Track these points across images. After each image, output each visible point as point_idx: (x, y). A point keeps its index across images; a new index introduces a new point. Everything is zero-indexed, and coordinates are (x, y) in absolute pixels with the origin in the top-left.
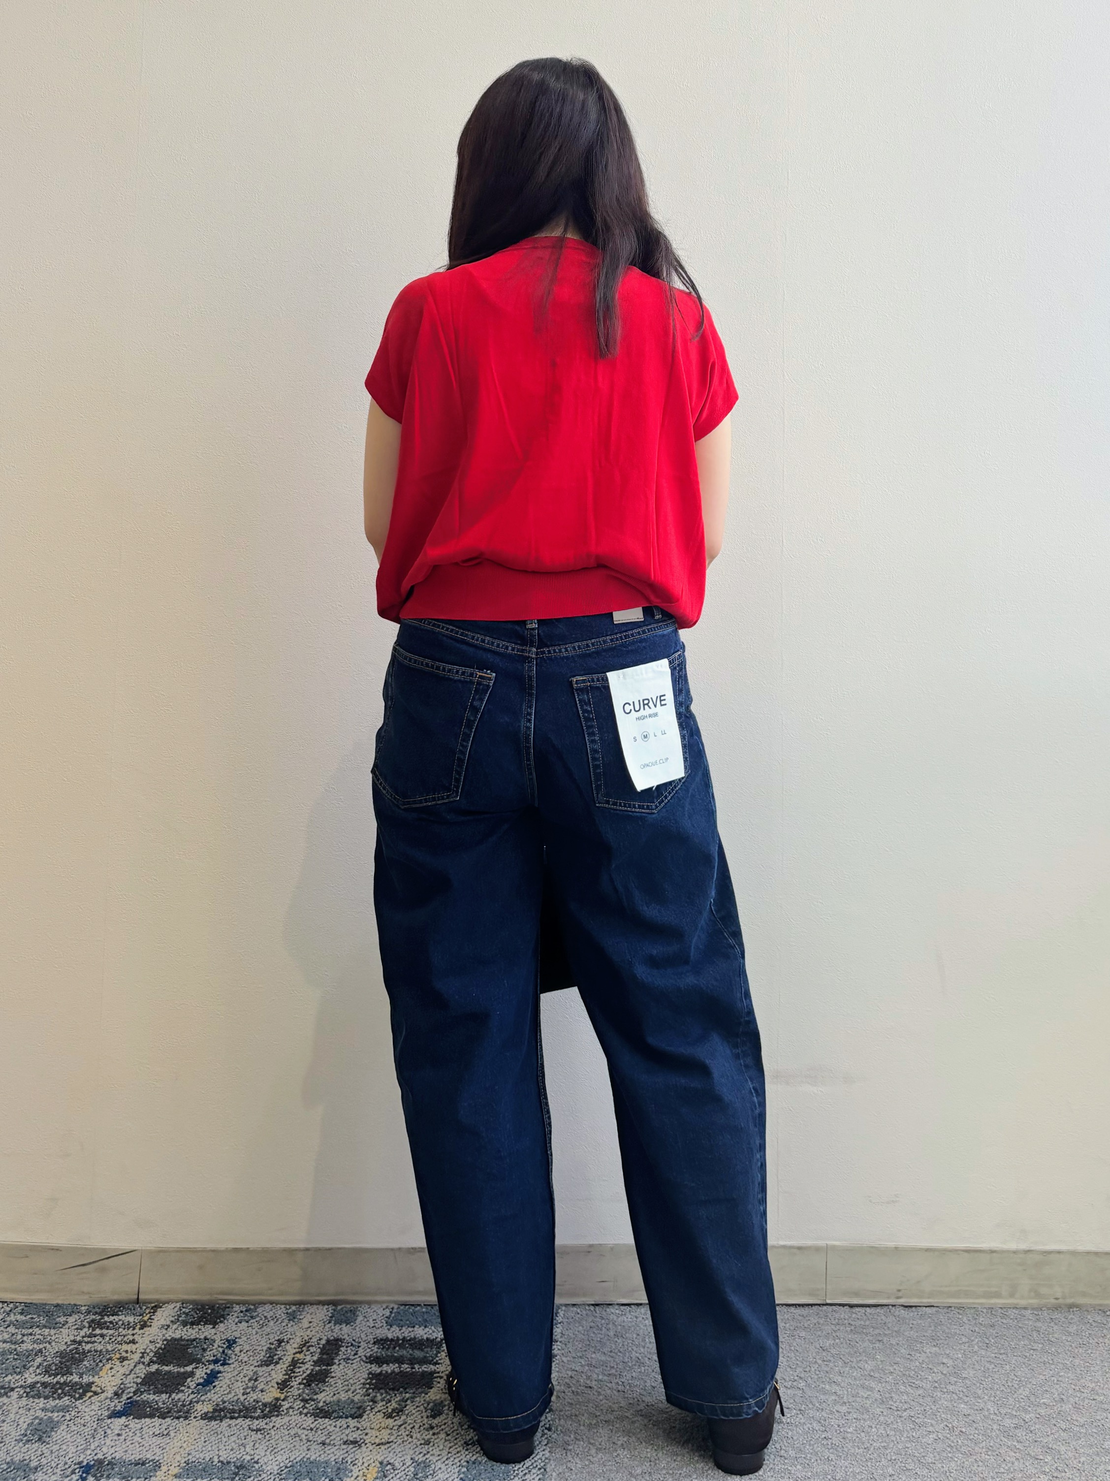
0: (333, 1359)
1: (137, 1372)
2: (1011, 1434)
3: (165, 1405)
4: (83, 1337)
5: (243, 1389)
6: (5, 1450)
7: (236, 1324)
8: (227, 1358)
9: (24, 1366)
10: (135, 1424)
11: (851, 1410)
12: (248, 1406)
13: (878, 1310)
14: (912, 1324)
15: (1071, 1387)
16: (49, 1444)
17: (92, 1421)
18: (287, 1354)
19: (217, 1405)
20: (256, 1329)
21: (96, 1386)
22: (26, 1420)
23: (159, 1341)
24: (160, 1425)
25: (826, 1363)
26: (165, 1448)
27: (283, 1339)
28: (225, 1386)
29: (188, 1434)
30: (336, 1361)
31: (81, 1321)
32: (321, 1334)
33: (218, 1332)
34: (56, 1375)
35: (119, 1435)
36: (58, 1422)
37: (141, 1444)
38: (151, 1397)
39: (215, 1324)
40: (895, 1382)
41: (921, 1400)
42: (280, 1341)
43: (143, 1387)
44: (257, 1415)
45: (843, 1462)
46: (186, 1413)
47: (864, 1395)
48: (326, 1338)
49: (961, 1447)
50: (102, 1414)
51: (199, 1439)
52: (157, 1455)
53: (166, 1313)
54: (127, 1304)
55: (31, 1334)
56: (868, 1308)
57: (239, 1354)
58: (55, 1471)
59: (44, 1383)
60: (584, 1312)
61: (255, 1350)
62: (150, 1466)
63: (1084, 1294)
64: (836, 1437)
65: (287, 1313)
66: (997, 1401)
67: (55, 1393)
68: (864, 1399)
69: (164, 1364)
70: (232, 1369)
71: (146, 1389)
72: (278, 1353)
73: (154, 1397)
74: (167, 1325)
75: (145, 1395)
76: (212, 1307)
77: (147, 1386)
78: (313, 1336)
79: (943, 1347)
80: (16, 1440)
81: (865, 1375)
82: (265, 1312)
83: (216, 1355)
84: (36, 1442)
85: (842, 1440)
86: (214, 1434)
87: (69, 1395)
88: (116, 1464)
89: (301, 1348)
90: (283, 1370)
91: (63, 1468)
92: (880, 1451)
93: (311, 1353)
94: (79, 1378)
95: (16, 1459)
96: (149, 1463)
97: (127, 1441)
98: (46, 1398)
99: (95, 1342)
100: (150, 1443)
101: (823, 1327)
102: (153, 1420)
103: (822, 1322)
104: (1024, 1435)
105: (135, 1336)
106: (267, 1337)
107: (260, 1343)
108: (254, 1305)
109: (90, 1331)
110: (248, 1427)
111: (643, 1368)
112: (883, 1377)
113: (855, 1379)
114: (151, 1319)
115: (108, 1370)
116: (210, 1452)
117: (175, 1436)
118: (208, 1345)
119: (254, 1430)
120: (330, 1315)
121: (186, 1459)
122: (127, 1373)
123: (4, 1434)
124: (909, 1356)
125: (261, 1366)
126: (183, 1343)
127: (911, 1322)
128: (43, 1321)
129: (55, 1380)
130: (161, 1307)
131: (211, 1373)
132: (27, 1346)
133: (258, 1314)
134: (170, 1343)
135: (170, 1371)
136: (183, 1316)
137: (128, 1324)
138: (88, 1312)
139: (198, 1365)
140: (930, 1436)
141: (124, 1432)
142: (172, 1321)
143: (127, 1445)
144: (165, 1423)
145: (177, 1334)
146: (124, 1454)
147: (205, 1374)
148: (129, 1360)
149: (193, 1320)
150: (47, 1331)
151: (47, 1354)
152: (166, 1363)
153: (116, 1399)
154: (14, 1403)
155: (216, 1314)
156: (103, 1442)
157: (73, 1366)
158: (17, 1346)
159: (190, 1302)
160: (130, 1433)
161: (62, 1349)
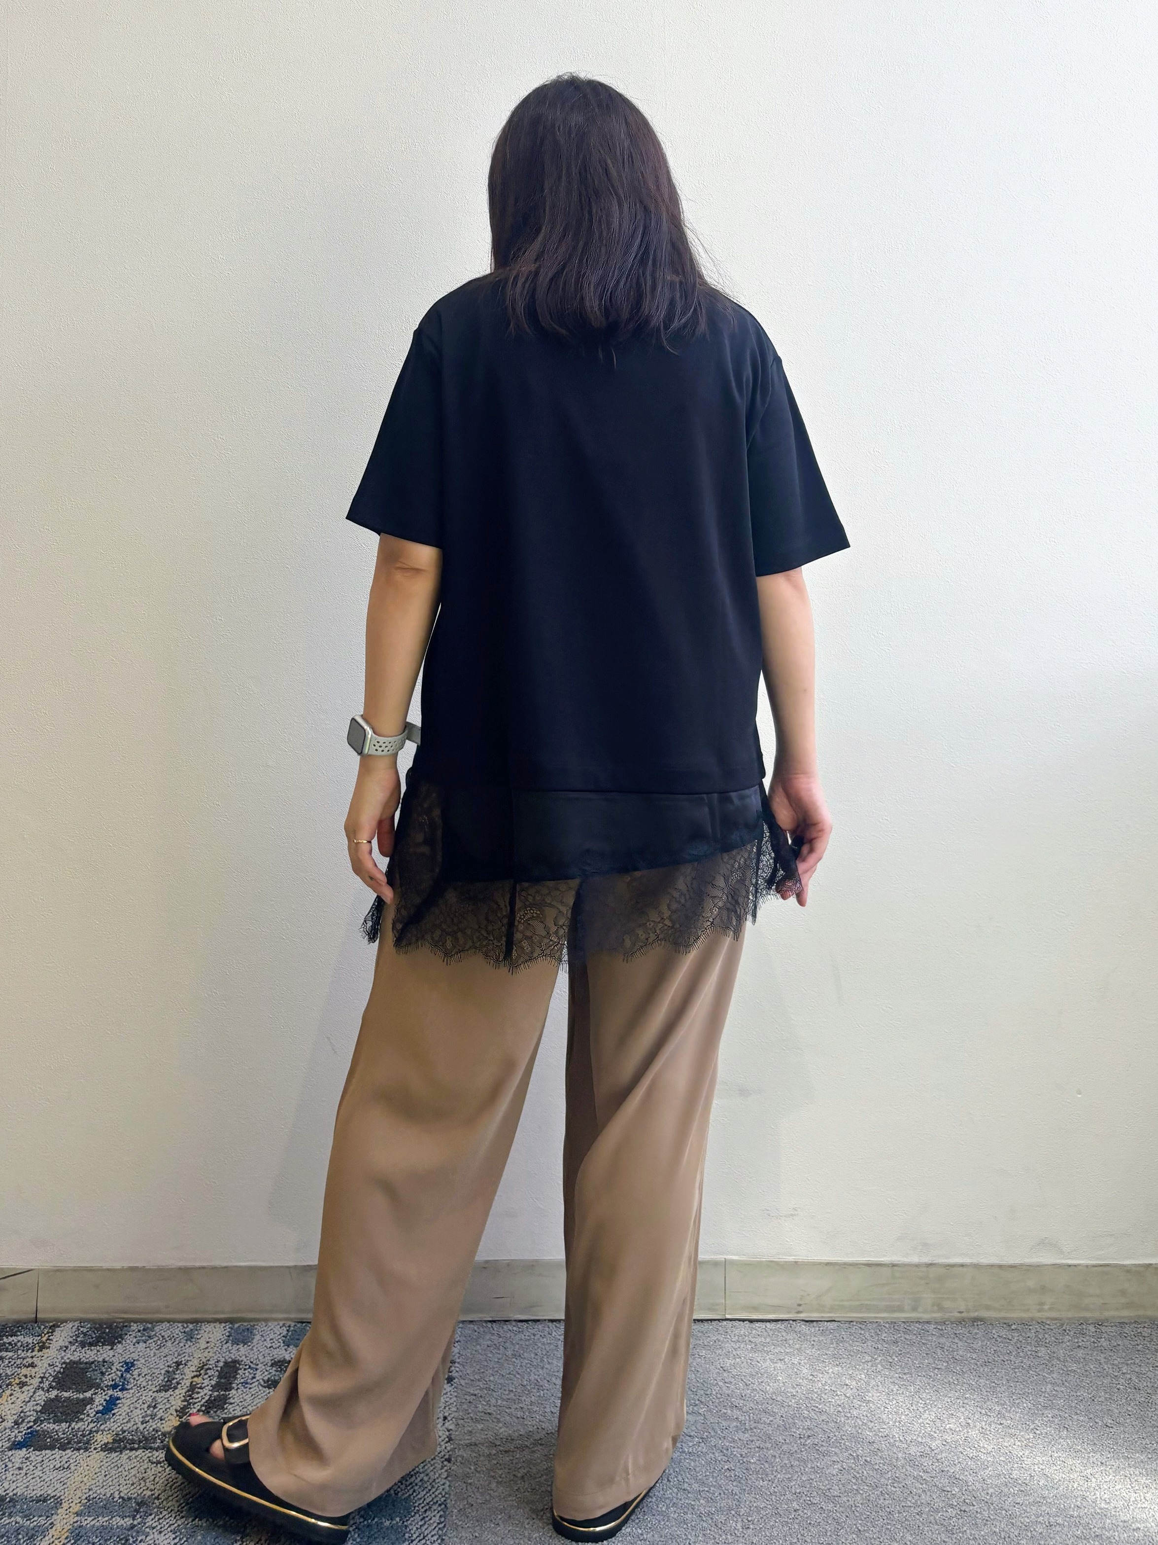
0: (231, 1383)
1: (37, 1399)
2: (917, 1463)
3: (65, 1436)
5: (142, 1418)
7: (134, 1345)
8: (126, 1383)
10: (35, 1456)
11: (754, 1438)
12: (148, 1436)
13: (779, 1325)
14: (814, 1341)
15: (977, 1411)
18: (185, 1378)
19: (117, 1435)
20: (154, 1349)
23: (57, 1364)
24: (61, 1458)
25: (727, 1385)
26: (66, 1483)
27: (181, 1361)
28: (124, 1414)
29: (88, 1468)
30: (234, 1385)
32: (219, 1355)
33: (116, 1354)
35: (20, 1469)
37: (42, 1479)
38: (52, 1426)
39: (112, 1344)
40: (798, 1406)
41: (825, 1426)
42: (178, 1364)
43: (43, 1415)
44: (156, 1446)
45: (747, 1495)
46: (86, 1443)
48: (223, 1359)
50: (3, 1446)
51: (100, 1473)
52: (58, 1490)
53: (64, 1334)
54: (25, 1323)
56: (768, 1324)
57: (137, 1378)
60: (482, 1330)
61: (154, 1373)
62: (51, 1503)
63: (988, 1308)
64: (740, 1468)
65: (184, 1332)
69: (63, 1390)
70: (131, 1395)
71: (46, 1417)
72: (177, 1376)
73: (54, 1426)
74: (65, 1347)
75: (45, 1424)
76: (110, 1327)
77: (48, 1415)
78: (211, 1357)
79: (846, 1366)
81: (767, 1398)
82: (162, 1331)
83: (115, 1380)
85: (745, 1471)
86: (114, 1467)
88: (17, 1501)
89: (199, 1371)
90: (182, 1395)
92: (785, 1484)
93: (209, 1377)
96: (50, 1499)
97: (28, 1475)
100: (51, 1477)
101: (723, 1345)
102: (54, 1452)
103: (722, 1339)
104: (930, 1464)
105: (34, 1359)
106: (165, 1359)
107: (158, 1366)
108: (151, 1323)
110: (148, 1459)
111: (542, 1392)
112: (784, 1399)
114: (50, 1340)
115: (7, 1397)
116: (111, 1487)
117: (76, 1470)
118: (107, 1369)
119: (154, 1463)
120: (227, 1334)
121: (87, 1495)
122: (27, 1399)
124: (811, 1377)
125: (159, 1391)
126: (81, 1366)
127: (812, 1339)
130: (59, 1327)
131: (110, 1400)
133: (156, 1334)
134: (68, 1366)
135: (70, 1397)
136: (82, 1335)
137: (27, 1346)
139: (97, 1391)
140: (835, 1467)
141: (24, 1467)
142: (70, 1342)
143: (28, 1479)
144: (66, 1455)
145: (76, 1356)
146: (26, 1489)
147: (105, 1400)
148: (28, 1386)
149: (91, 1340)
152: (65, 1388)
153: (16, 1429)
155: (114, 1334)
156: (4, 1477)
159: (88, 1321)
160: (31, 1466)
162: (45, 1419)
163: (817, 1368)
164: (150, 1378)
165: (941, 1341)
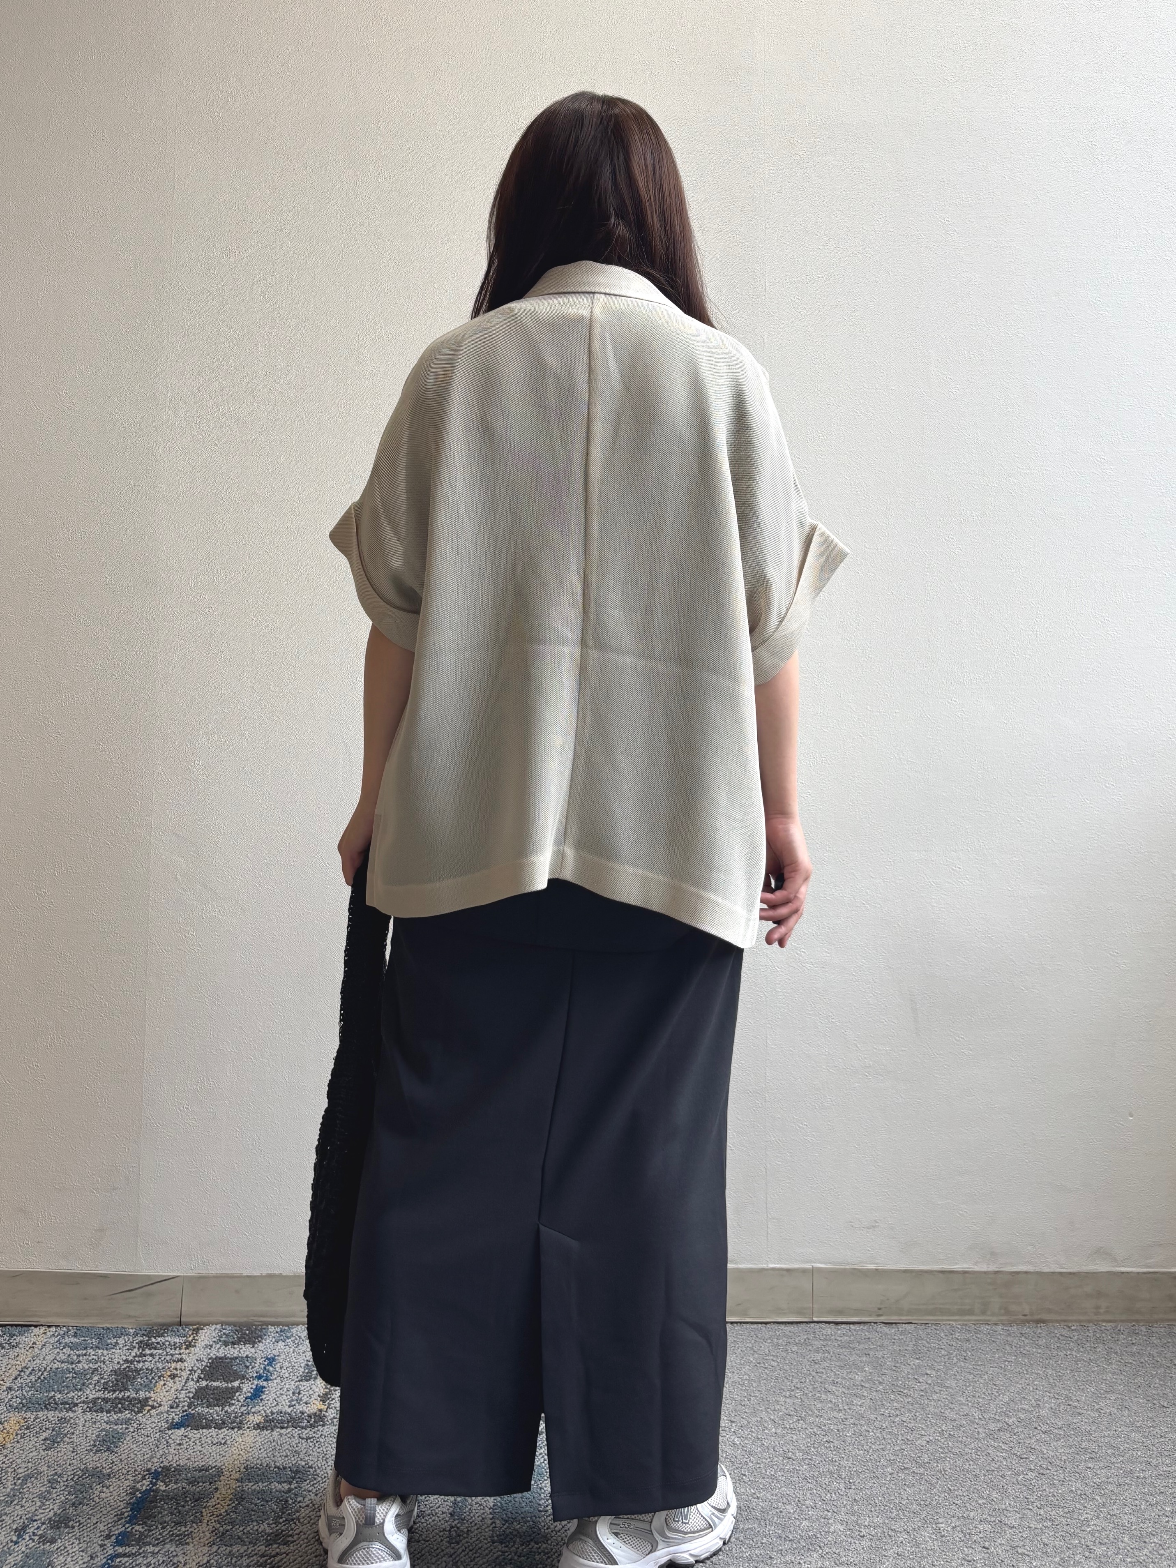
1: (189, 1388)
2: (996, 1437)
3: (219, 1417)
4: (134, 1357)
5: (289, 1402)
6: (79, 1459)
7: (273, 1343)
8: (270, 1374)
9: (83, 1384)
10: (194, 1434)
11: (847, 1417)
12: (295, 1417)
13: (862, 1326)
14: (894, 1339)
16: (116, 1453)
17: (154, 1433)
19: (267, 1416)
20: (293, 1348)
21: (154, 1401)
22: (95, 1432)
23: (205, 1359)
24: (217, 1435)
25: (819, 1375)
26: (225, 1456)
28: (271, 1400)
29: (243, 1443)
31: (131, 1342)
33: (258, 1351)
34: (114, 1391)
35: (180, 1444)
36: (123, 1434)
37: (202, 1453)
39: (253, 1344)
41: (911, 1407)
43: (196, 1401)
44: (304, 1425)
46: (240, 1423)
47: (858, 1403)
49: (952, 1448)
50: (162, 1426)
51: (255, 1448)
52: (218, 1461)
53: (208, 1335)
54: (170, 1326)
55: (85, 1355)
56: (851, 1326)
57: (280, 1371)
58: (126, 1477)
59: (106, 1400)
61: (294, 1366)
62: (213, 1472)
63: (1050, 1311)
64: (837, 1440)
66: (981, 1407)
67: (116, 1408)
68: (858, 1407)
69: (212, 1381)
70: (276, 1384)
71: (199, 1402)
73: (207, 1410)
74: (210, 1345)
75: (200, 1408)
76: (249, 1329)
77: (200, 1400)
80: (87, 1450)
81: (857, 1385)
82: (298, 1333)
83: (259, 1372)
84: (105, 1451)
87: (129, 1410)
88: (181, 1471)
91: (134, 1475)
94: (136, 1394)
95: (89, 1467)
96: (212, 1469)
97: (188, 1450)
98: (108, 1412)
99: (147, 1361)
100: (211, 1451)
101: (813, 1342)
102: (210, 1431)
103: (812, 1338)
104: (1008, 1436)
105: (182, 1355)
106: (304, 1355)
107: (298, 1361)
108: (288, 1327)
109: (140, 1351)
110: (297, 1436)
112: (873, 1386)
113: (848, 1388)
114: (194, 1339)
115: (162, 1387)
116: (267, 1459)
117: (232, 1445)
118: (250, 1363)
119: (303, 1439)
121: (245, 1465)
122: (180, 1389)
123: (75, 1444)
124: (894, 1368)
125: (302, 1380)
126: (228, 1360)
128: (95, 1342)
129: (114, 1395)
130: (202, 1329)
131: (256, 1388)
132: (83, 1365)
134: (215, 1361)
135: (219, 1386)
136: (224, 1336)
137: (174, 1345)
138: (136, 1335)
139: (243, 1381)
141: (184, 1442)
142: (214, 1342)
143: (189, 1453)
144: (222, 1433)
145: (221, 1353)
146: (187, 1461)
147: (251, 1388)
148: (180, 1377)
149: (233, 1340)
150: (100, 1351)
151: (103, 1373)
152: (213, 1379)
153: (172, 1412)
154: (79, 1416)
155: (254, 1335)
156: (167, 1452)
157: (129, 1383)
158: (74, 1366)
159: (229, 1324)
160: (191, 1442)
161: (116, 1368)
162: (198, 1404)
163: (900, 1361)
164: (291, 1370)
165: (1009, 1339)
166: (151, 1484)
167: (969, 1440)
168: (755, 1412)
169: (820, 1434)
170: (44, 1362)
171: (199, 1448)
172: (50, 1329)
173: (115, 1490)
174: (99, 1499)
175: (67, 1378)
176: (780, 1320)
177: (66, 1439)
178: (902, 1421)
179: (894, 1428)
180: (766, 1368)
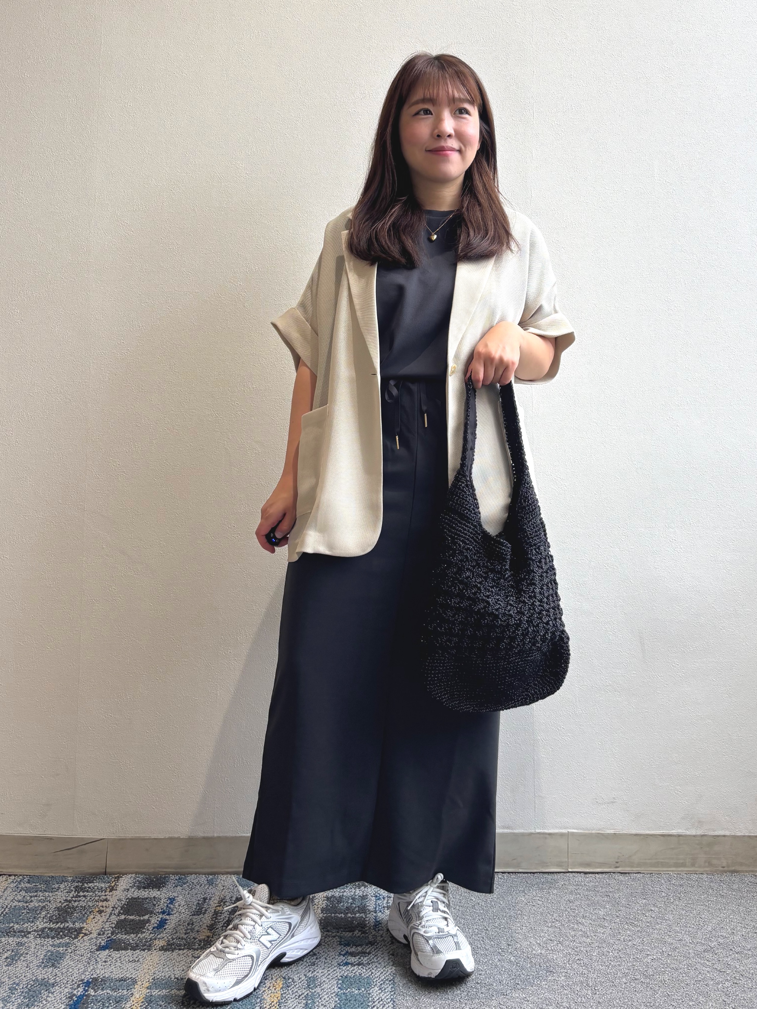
1: (112, 920)
3: (134, 942)
4: (72, 898)
5: (185, 930)
6: (31, 972)
7: (174, 888)
8: (171, 910)
9: (35, 918)
10: (115, 954)
11: (593, 941)
12: (190, 941)
13: (604, 875)
14: (628, 885)
16: (58, 968)
17: (87, 953)
18: (211, 907)
19: (169, 941)
20: (188, 891)
21: (86, 930)
22: (43, 952)
23: (123, 899)
24: (132, 955)
26: (138, 970)
27: (207, 897)
28: (172, 929)
29: (152, 961)
31: (69, 887)
32: (232, 894)
33: (162, 893)
34: (57, 923)
35: (105, 962)
36: (64, 954)
37: (121, 968)
38: (124, 937)
39: (159, 888)
40: (621, 923)
41: (640, 934)
42: (205, 899)
43: (117, 930)
44: (196, 947)
46: (149, 946)
50: (92, 948)
51: (160, 964)
52: (134, 974)
53: (126, 881)
54: (98, 875)
55: (36, 896)
56: (596, 875)
57: (178, 908)
58: (66, 986)
59: (50, 929)
61: (189, 904)
62: (129, 982)
63: (741, 864)
65: (207, 880)
67: (58, 935)
68: (601, 934)
70: (175, 918)
71: (119, 931)
72: (205, 906)
73: (126, 936)
74: (127, 889)
75: (120, 935)
76: (156, 877)
77: (120, 929)
78: (226, 895)
79: (650, 900)
80: (37, 966)
81: (600, 918)
82: (192, 880)
83: (163, 908)
84: (50, 967)
87: (68, 936)
88: (106, 981)
89: (220, 903)
90: (209, 918)
91: (71, 984)
94: (73, 925)
95: (39, 978)
96: (128, 979)
97: (111, 965)
98: (53, 938)
99: (80, 900)
100: (128, 967)
101: (568, 887)
102: (127, 952)
103: (567, 884)
104: (711, 955)
105: (107, 897)
106: (196, 896)
107: (191, 900)
108: (184, 875)
109: (76, 893)
110: (192, 955)
113: (594, 921)
114: (116, 885)
115: (92, 919)
116: (169, 972)
117: (144, 962)
118: (157, 902)
121: (153, 977)
122: (105, 921)
123: (29, 962)
124: (628, 906)
125: (194, 915)
126: (141, 900)
128: (43, 887)
129: (57, 926)
130: (121, 877)
131: (161, 920)
132: (35, 904)
133: (188, 881)
134: (131, 901)
135: (134, 919)
136: (137, 883)
137: (101, 889)
138: (73, 881)
139: (152, 915)
142: (130, 886)
143: (112, 968)
144: (136, 953)
145: (135, 895)
146: (110, 974)
147: (158, 921)
148: (105, 912)
149: (144, 885)
150: (47, 894)
151: (49, 909)
152: (130, 914)
153: (100, 938)
154: (32, 941)
155: (159, 881)
156: (96, 967)
157: (68, 917)
158: (28, 904)
159: (141, 873)
160: (113, 960)
161: (59, 906)
163: (631, 901)
164: (187, 907)
165: (711, 884)
166: (84, 990)
167: (682, 958)
168: (526, 938)
169: (574, 954)
170: (6, 901)
171: (120, 964)
172: (11, 877)
173: (58, 995)
174: (46, 1001)
175: (23, 913)
176: (544, 871)
177: (22, 958)
178: (633, 944)
179: (628, 950)
180: (534, 906)
